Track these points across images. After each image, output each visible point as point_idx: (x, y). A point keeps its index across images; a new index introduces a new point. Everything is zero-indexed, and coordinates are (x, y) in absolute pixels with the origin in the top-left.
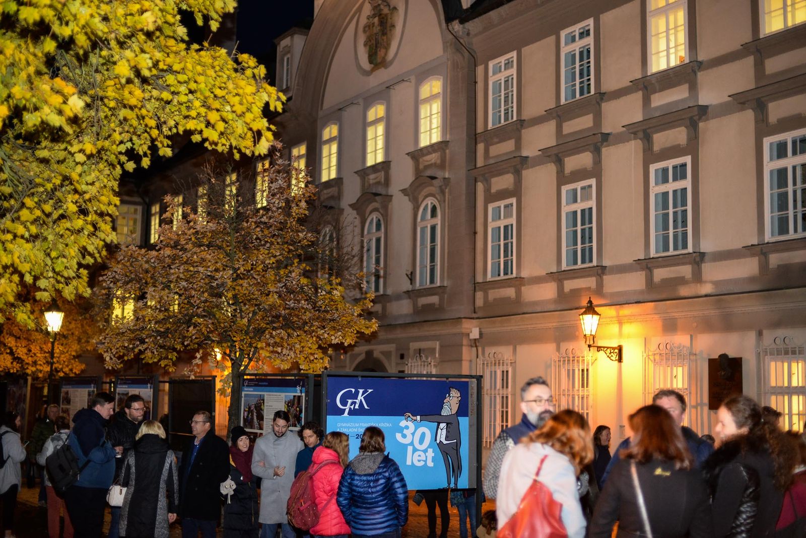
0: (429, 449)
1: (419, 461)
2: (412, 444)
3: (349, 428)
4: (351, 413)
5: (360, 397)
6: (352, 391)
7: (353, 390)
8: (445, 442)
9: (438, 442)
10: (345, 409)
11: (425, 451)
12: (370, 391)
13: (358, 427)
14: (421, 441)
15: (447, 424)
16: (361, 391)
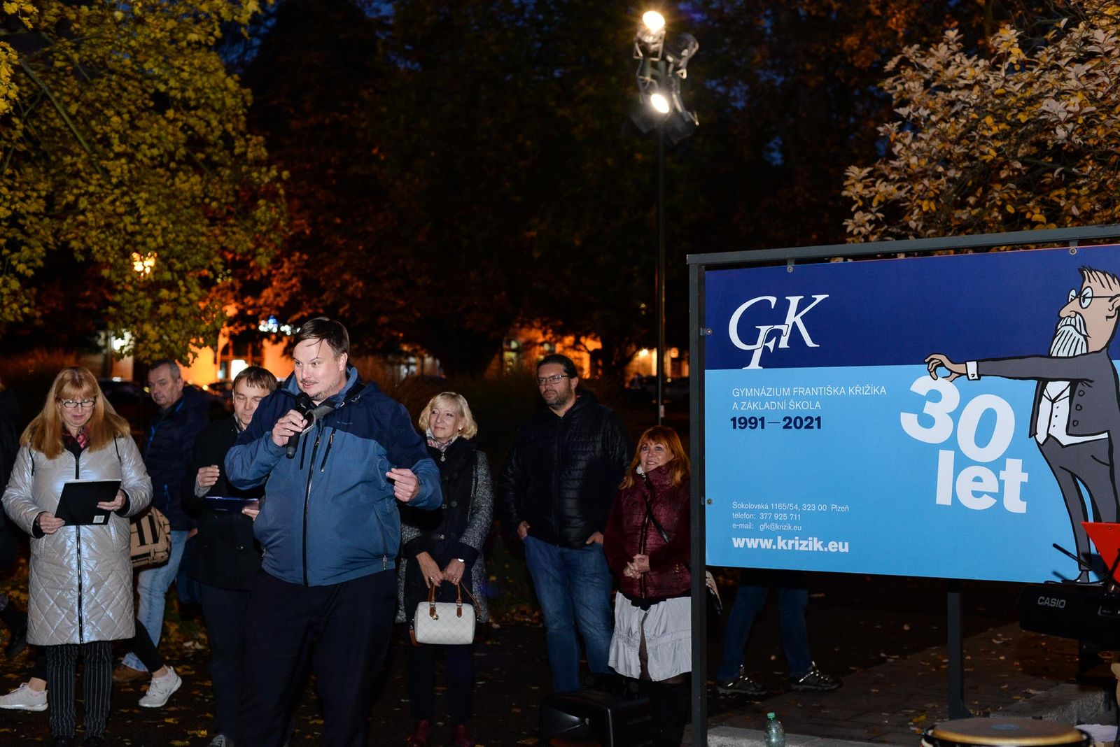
0: (1009, 461)
1: (977, 494)
2: (952, 443)
3: (763, 399)
4: (769, 360)
5: (792, 317)
6: (769, 302)
7: (773, 300)
8: (1066, 440)
9: (1041, 437)
10: (753, 351)
11: (997, 466)
12: (820, 298)
13: (788, 398)
14: (984, 434)
15: (1074, 384)
16: (794, 301)
